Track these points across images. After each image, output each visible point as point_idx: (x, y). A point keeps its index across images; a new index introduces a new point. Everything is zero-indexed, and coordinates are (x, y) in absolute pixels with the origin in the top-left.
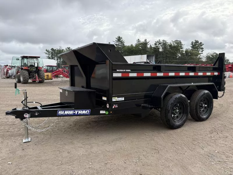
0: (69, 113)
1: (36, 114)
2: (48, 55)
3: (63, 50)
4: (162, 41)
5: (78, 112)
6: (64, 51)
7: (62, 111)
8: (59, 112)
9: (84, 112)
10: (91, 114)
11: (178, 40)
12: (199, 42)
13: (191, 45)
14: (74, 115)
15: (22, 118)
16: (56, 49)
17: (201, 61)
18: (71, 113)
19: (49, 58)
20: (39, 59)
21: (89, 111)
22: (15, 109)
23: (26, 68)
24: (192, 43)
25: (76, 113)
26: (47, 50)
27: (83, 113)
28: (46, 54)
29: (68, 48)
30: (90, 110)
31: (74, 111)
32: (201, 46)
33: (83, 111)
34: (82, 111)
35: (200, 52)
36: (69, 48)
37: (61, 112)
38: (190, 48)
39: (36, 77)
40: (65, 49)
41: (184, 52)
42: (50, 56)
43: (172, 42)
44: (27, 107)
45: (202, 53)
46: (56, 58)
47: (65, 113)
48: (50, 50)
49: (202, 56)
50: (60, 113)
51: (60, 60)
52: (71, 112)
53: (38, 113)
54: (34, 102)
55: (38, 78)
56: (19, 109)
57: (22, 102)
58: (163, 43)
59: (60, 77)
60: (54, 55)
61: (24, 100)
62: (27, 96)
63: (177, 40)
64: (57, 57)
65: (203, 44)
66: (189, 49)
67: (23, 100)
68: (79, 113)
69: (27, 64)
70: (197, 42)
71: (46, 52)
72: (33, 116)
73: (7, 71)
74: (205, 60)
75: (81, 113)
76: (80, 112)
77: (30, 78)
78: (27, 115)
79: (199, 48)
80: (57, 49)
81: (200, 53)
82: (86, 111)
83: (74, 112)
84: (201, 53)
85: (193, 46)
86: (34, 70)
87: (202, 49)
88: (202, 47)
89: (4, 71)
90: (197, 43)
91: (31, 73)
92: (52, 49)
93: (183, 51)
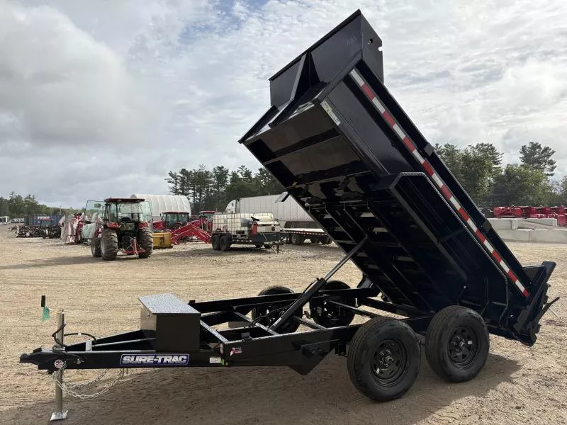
0: (144, 361)
1: (79, 363)
2: (172, 185)
3: (207, 173)
4: (443, 147)
5: (163, 359)
6: (209, 176)
7: (131, 356)
8: (125, 359)
9: (176, 359)
10: (191, 363)
11: (485, 143)
12: (543, 147)
13: (522, 156)
14: (155, 365)
15: (52, 369)
16: (191, 172)
17: (551, 194)
18: (148, 361)
19: (176, 192)
20: (142, 203)
21: (185, 358)
22: (39, 350)
23: (113, 224)
24: (524, 148)
25: (160, 361)
26: (171, 174)
27: (174, 360)
28: (170, 182)
29: (218, 167)
30: (187, 356)
31: (156, 356)
32: (549, 156)
33: (173, 356)
34: (171, 357)
35: (546, 172)
36: (220, 168)
37: (129, 357)
38: (520, 163)
39: (133, 245)
40: (211, 170)
41: (503, 173)
42: (178, 187)
43: (469, 148)
44: (63, 346)
45: (552, 175)
46: (191, 191)
47: (137, 360)
48: (178, 174)
49: (550, 183)
50: (127, 359)
51: (200, 196)
52: (149, 359)
53: (81, 360)
54: (80, 334)
55: (138, 248)
56: (48, 348)
57: (53, 336)
58: (447, 151)
59: (192, 241)
60: (188, 185)
61: (57, 332)
62: (65, 323)
63: (483, 144)
64: (193, 189)
65: (553, 152)
66: (516, 165)
67: (56, 330)
68: (165, 361)
69: (116, 216)
70: (535, 146)
71: (170, 177)
72: (71, 366)
73: (79, 226)
74: (561, 191)
75: (169, 361)
76: (168, 359)
77: (120, 246)
78: (59, 364)
79: (545, 161)
80: (193, 172)
81: (548, 175)
82: (179, 356)
83: (155, 358)
84: (549, 173)
85: (525, 157)
86: (129, 229)
87: (551, 163)
88: (550, 159)
89: (72, 226)
90: (537, 150)
91: (124, 235)
92: (183, 171)
93: (499, 170)
